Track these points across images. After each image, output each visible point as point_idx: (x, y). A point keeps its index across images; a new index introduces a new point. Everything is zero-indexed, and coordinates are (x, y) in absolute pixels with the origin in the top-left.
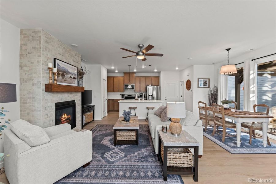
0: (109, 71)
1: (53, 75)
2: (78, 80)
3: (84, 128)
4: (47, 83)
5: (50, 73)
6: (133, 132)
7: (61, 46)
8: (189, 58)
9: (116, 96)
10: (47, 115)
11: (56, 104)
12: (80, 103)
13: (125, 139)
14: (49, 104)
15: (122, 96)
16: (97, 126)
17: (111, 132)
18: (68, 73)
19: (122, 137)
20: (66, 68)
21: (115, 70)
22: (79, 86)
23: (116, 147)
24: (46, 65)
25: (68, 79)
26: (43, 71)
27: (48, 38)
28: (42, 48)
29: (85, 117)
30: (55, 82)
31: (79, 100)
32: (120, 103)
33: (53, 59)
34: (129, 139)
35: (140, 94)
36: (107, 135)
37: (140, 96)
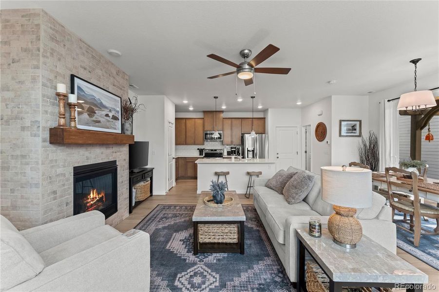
0: (178, 109)
1: (67, 109)
2: (123, 123)
3: (134, 211)
4: (54, 125)
5: (62, 105)
6: (233, 226)
7: (87, 52)
8: (329, 82)
9: (191, 152)
10: (55, 192)
11: (75, 168)
12: (127, 165)
13: (216, 241)
14: (60, 170)
15: (200, 151)
16: (157, 209)
17: (185, 221)
18: (102, 106)
19: (209, 237)
20: (97, 97)
21: (188, 106)
22: (124, 133)
23: (198, 257)
24: (51, 88)
25: (100, 119)
26: (43, 100)
27: (57, 31)
28: (41, 50)
29: (136, 191)
30: (73, 124)
31: (125, 160)
32: (198, 165)
33: (70, 76)
34: (224, 241)
35: (232, 148)
36: (177, 229)
37: (232, 151)
